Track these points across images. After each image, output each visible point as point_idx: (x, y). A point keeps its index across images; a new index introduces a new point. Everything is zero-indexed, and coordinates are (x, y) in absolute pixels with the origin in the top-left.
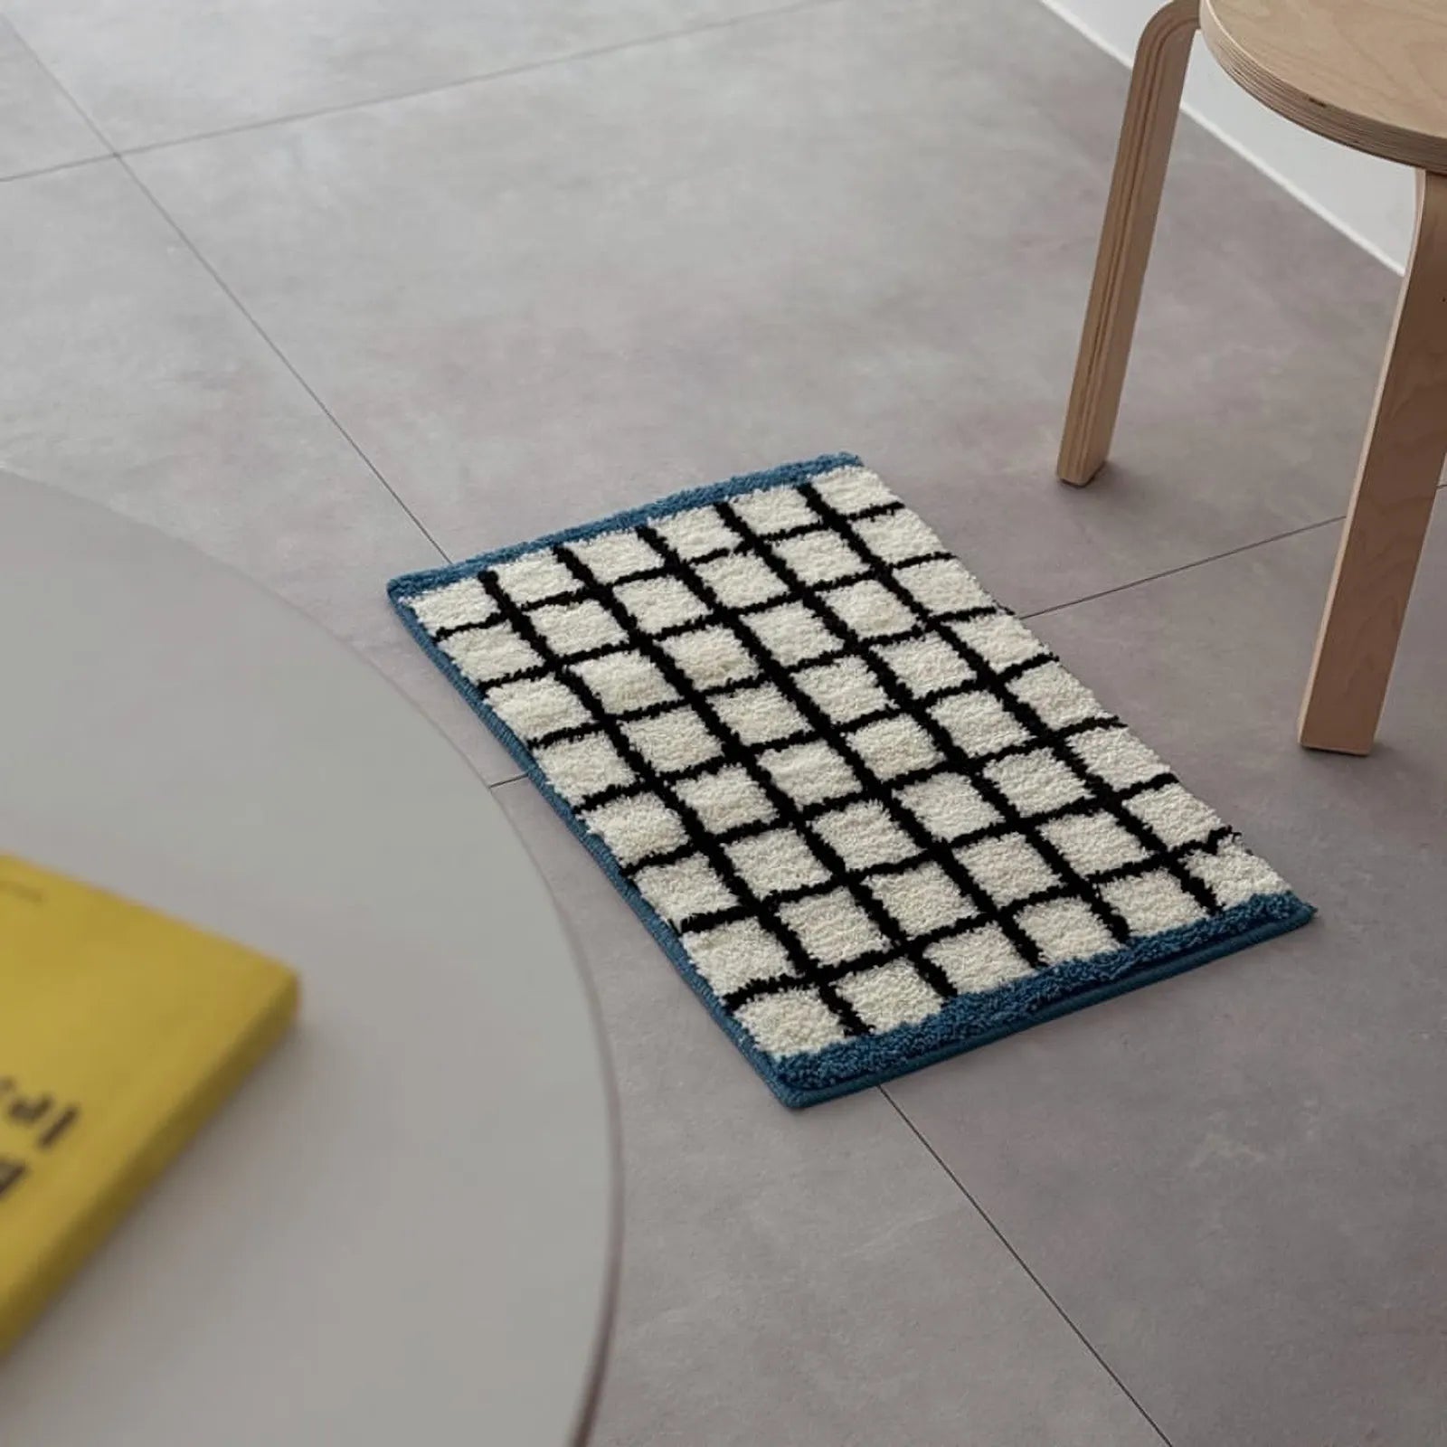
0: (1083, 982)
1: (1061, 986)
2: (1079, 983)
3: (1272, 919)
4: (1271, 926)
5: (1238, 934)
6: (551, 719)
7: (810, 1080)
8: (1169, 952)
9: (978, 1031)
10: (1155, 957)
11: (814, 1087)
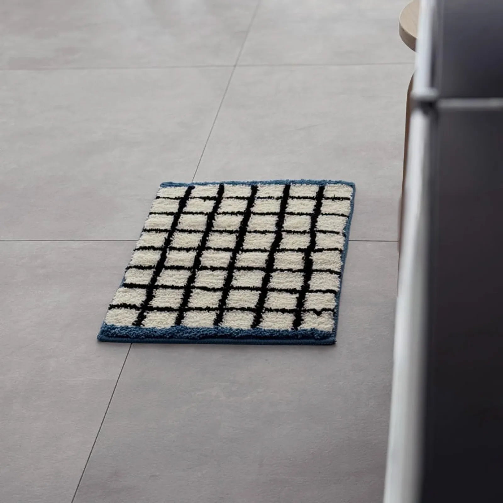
0: (225, 334)
1: (216, 333)
2: (223, 334)
3: (314, 338)
4: (313, 341)
5: (297, 339)
6: (158, 225)
7: (108, 332)
8: (264, 335)
9: (176, 337)
10: (258, 335)
11: (108, 335)
